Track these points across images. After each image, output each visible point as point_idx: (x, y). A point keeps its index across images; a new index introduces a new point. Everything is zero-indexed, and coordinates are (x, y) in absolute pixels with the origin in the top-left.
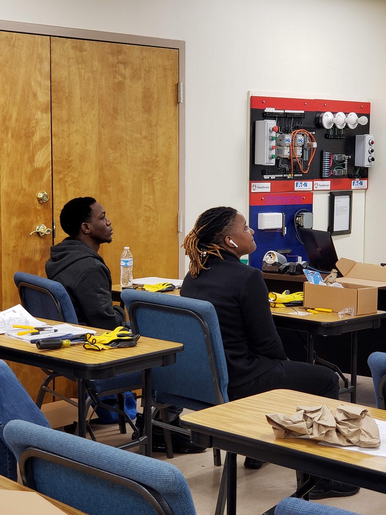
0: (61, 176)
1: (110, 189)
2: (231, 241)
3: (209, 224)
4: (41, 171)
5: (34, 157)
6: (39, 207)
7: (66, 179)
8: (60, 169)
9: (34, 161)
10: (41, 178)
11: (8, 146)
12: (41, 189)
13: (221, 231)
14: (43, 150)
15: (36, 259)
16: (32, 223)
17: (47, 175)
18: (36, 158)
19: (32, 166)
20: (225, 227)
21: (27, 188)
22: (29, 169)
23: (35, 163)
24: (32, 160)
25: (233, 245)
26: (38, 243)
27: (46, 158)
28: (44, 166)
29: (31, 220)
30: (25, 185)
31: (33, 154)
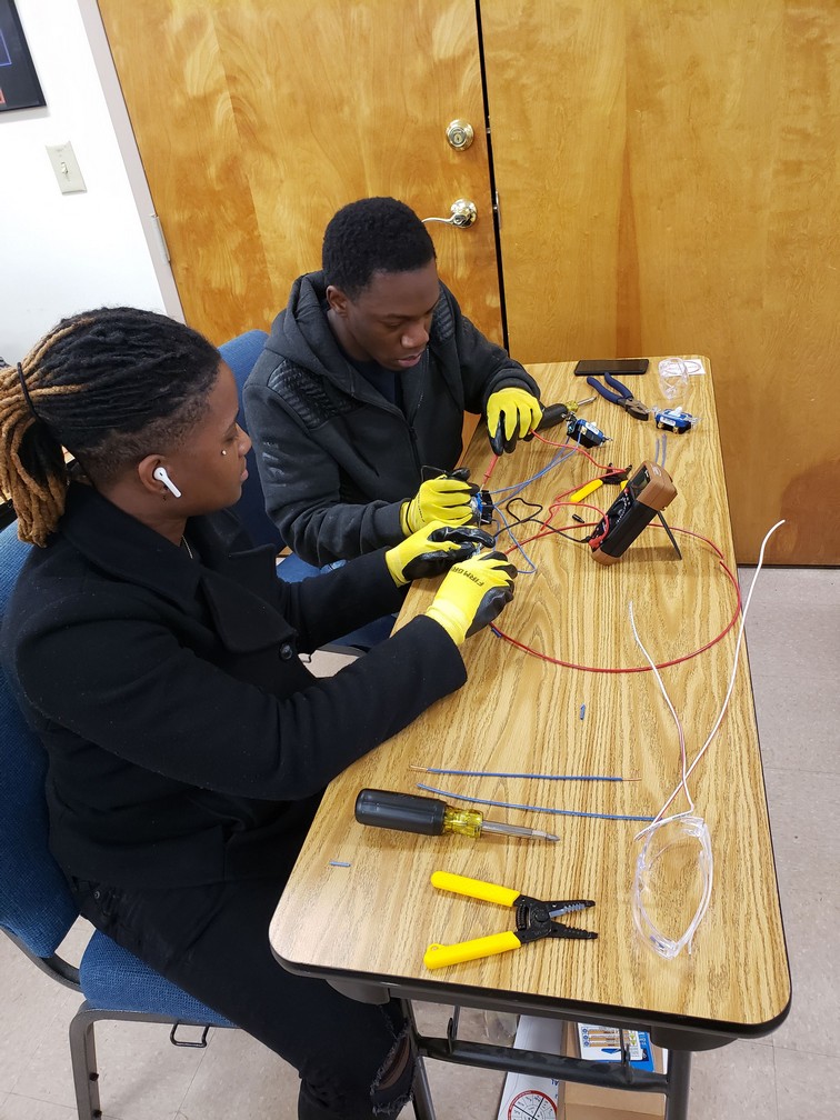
0: (510, 74)
1: (664, 93)
2: (162, 474)
3: (95, 389)
4: (453, 66)
5: (428, 33)
6: (455, 160)
7: (524, 80)
8: (506, 55)
9: (430, 43)
10: (455, 86)
11: (360, 16)
12: (455, 113)
13: (136, 429)
14: (453, 9)
15: (459, 276)
16: (440, 198)
17: (471, 73)
18: (437, 34)
19: (427, 56)
20: (160, 422)
21: (420, 116)
22: (419, 66)
23: (436, 47)
24: (424, 39)
25: (166, 487)
26: (460, 243)
27: (463, 32)
28: (459, 52)
29: (436, 191)
30: (415, 111)
31: (427, 29)
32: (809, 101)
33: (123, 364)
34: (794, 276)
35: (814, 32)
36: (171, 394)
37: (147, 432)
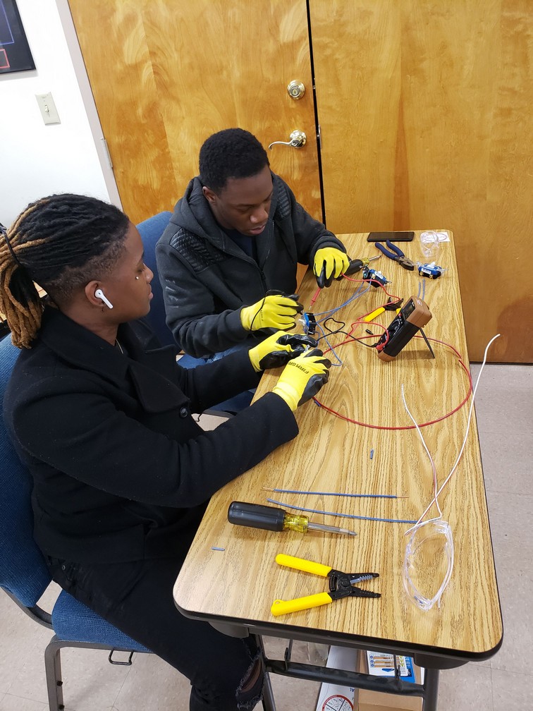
0: (328, 52)
1: (425, 65)
2: (100, 294)
3: (54, 240)
4: (293, 46)
5: (277, 26)
6: (293, 105)
7: (337, 56)
8: (326, 40)
9: (278, 32)
10: (293, 59)
11: (234, 15)
12: (293, 76)
13: (81, 264)
14: (292, 11)
15: (295, 178)
16: (283, 129)
17: (304, 51)
18: (282, 26)
19: (276, 40)
20: (95, 259)
21: (271, 78)
22: (271, 47)
23: (281, 35)
24: (274, 30)
25: (103, 302)
26: (296, 158)
27: (299, 26)
28: (296, 38)
29: (281, 124)
30: (268, 74)
31: (276, 22)
32: (517, 70)
33: (70, 224)
34: (506, 180)
35: (520, 27)
36: (101, 241)
37: (88, 266)
